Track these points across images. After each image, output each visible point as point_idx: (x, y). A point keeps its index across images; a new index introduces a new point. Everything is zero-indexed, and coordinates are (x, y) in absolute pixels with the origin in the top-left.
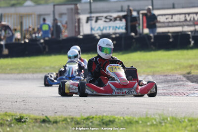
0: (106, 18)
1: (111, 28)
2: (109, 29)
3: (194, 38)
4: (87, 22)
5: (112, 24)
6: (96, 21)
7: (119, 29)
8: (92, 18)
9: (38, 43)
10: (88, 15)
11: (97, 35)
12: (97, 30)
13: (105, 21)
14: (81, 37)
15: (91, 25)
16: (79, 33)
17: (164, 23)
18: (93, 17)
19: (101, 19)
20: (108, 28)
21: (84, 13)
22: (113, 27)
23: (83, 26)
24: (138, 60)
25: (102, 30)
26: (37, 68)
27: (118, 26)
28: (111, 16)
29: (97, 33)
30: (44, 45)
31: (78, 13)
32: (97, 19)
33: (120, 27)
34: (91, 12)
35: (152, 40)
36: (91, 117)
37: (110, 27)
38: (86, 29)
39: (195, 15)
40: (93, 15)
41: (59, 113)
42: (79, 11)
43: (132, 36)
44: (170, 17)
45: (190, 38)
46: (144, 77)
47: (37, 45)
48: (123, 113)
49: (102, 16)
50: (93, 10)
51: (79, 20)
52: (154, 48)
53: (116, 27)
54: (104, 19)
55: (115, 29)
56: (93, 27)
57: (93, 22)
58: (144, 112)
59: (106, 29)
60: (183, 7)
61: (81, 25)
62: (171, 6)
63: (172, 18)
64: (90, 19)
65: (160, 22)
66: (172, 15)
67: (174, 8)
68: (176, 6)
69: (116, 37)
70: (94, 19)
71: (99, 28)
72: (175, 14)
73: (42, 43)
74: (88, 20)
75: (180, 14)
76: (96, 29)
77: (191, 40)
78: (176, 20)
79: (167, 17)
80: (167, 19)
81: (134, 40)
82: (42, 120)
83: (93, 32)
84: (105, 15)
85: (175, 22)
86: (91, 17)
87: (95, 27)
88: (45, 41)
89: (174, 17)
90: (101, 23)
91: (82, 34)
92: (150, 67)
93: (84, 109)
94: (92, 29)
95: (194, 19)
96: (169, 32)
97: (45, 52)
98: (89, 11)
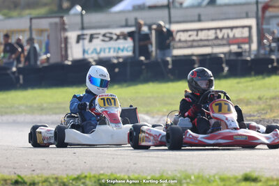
0: (104, 35)
1: (112, 51)
2: (109, 52)
3: (229, 63)
4: (78, 41)
5: (113, 44)
6: (91, 41)
7: (123, 51)
8: (85, 37)
9: (9, 72)
10: (80, 33)
11: (91, 60)
12: (92, 52)
13: (103, 41)
14: (69, 63)
15: (83, 45)
16: (66, 57)
17: (186, 41)
18: (86, 35)
19: (98, 38)
20: (107, 50)
21: (74, 30)
22: (114, 49)
23: (71, 48)
24: (149, 95)
25: (99, 53)
26: (7, 108)
27: (121, 47)
28: (111, 33)
29: (92, 58)
30: (16, 74)
31: (65, 30)
32: (92, 38)
33: (124, 48)
34: (83, 28)
35: (170, 67)
36: (83, 176)
37: (110, 49)
38: (76, 53)
39: (229, 31)
40: (85, 32)
41: (38, 172)
42: (67, 27)
43: (142, 61)
44: (195, 33)
45: (222, 63)
46: (158, 119)
47: (8, 74)
48: (128, 171)
49: (99, 34)
50: (85, 25)
51: (66, 39)
52: (172, 77)
53: (119, 49)
54: (101, 38)
55: (118, 52)
56: (86, 48)
57: (86, 41)
58: (158, 169)
59: (104, 52)
60: (213, 20)
61: (69, 46)
62: (196, 18)
63: (197, 35)
64: (82, 37)
65: (180, 41)
66: (198, 30)
67: (199, 20)
68: (202, 18)
69: (119, 63)
70: (88, 37)
71: (95, 49)
72: (202, 30)
73: (14, 73)
74: (79, 38)
75: (209, 29)
76: (90, 52)
77: (224, 65)
78: (203, 38)
79: (190, 33)
80: (190, 36)
81: (143, 67)
82: (14, 181)
83: (86, 56)
84: (103, 31)
85: (201, 40)
86: (83, 35)
87: (89, 49)
88: (19, 69)
89: (200, 33)
90: (97, 43)
91: (70, 59)
92: (166, 104)
93: (74, 165)
94: (84, 52)
95: (228, 36)
96: (193, 55)
97: (18, 85)
98: (80, 26)
